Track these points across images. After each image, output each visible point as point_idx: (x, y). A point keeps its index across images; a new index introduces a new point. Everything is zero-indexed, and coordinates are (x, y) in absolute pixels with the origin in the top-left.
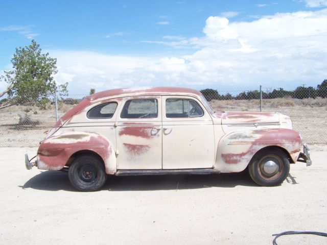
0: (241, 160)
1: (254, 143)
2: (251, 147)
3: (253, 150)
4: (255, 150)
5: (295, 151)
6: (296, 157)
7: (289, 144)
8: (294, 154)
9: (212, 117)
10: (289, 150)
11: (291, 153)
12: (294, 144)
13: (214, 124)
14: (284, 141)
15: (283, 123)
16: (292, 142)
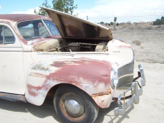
0: (38, 94)
1: (48, 77)
2: (46, 81)
3: (47, 85)
4: (49, 85)
5: (99, 93)
6: (103, 101)
7: (87, 85)
8: (100, 96)
9: (23, 44)
10: (88, 92)
11: (92, 96)
12: (96, 85)
13: (24, 52)
14: (81, 79)
15: (113, 52)
16: (93, 82)
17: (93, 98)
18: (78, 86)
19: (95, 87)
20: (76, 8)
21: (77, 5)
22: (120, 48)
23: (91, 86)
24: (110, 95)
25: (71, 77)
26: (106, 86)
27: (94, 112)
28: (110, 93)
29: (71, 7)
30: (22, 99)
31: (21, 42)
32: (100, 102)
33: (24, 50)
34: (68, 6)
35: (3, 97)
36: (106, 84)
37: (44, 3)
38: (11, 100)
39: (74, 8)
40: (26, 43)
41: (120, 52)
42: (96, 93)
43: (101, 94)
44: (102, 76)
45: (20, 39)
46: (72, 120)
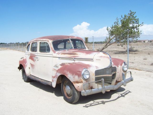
0: (54, 80)
1: (57, 71)
2: (56, 73)
3: (57, 76)
5: (76, 82)
6: (78, 87)
7: (70, 76)
8: (77, 84)
9: (53, 53)
10: (71, 80)
11: (73, 83)
12: (74, 76)
13: (53, 57)
14: (68, 73)
15: (96, 60)
16: (73, 74)
17: (74, 84)
18: (67, 76)
19: (74, 77)
20: (142, 25)
21: (143, 23)
22: (101, 58)
23: (72, 77)
24: (82, 83)
25: (65, 71)
26: (79, 78)
27: (75, 93)
28: (82, 82)
29: (137, 25)
30: (50, 84)
31: (52, 52)
32: (77, 87)
33: (53, 56)
34: (134, 24)
35: (42, 82)
36: (79, 76)
37: (115, 22)
38: (45, 84)
39: (140, 26)
40: (55, 52)
41: (100, 60)
42: (74, 81)
43: (77, 82)
44: (77, 72)
45: (52, 50)
46: (68, 98)
